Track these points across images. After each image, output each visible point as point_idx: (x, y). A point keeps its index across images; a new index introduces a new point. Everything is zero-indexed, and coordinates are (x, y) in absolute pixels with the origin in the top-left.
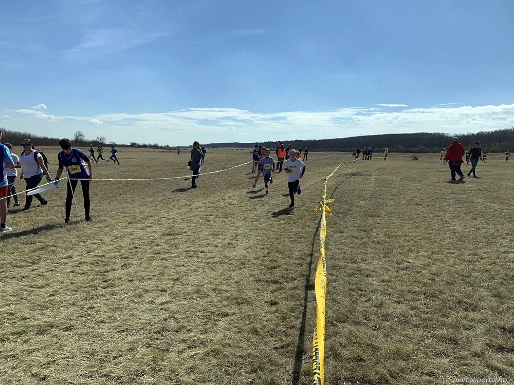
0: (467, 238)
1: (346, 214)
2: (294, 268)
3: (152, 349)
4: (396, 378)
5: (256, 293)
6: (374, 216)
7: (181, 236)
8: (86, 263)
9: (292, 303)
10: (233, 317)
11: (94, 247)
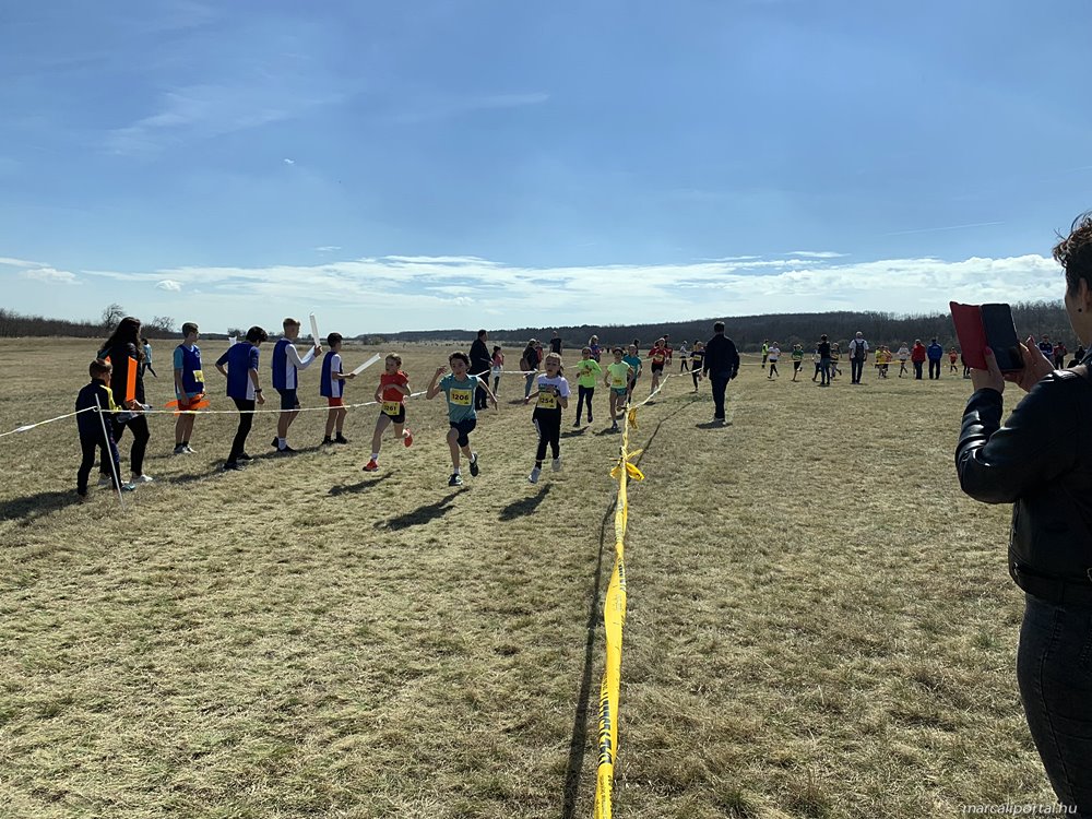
0: (895, 524)
1: (668, 479)
2: (557, 586)
3: (271, 739)
4: (719, 773)
5: (477, 633)
6: (726, 482)
7: (332, 526)
8: (136, 581)
9: (545, 650)
10: (431, 677)
11: (152, 549)
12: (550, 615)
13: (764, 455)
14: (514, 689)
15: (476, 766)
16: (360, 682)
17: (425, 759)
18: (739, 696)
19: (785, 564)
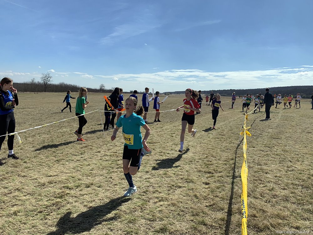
1: (258, 137)
2: (222, 166)
3: (141, 200)
4: (274, 228)
5: (197, 178)
6: (277, 139)
7: (157, 144)
8: (107, 155)
9: (218, 184)
10: (184, 188)
11: (111, 147)
12: (220, 174)
13: (291, 131)
14: (209, 194)
15: (197, 215)
16: (165, 187)
17: (183, 211)
18: (281, 205)
19: (298, 165)
